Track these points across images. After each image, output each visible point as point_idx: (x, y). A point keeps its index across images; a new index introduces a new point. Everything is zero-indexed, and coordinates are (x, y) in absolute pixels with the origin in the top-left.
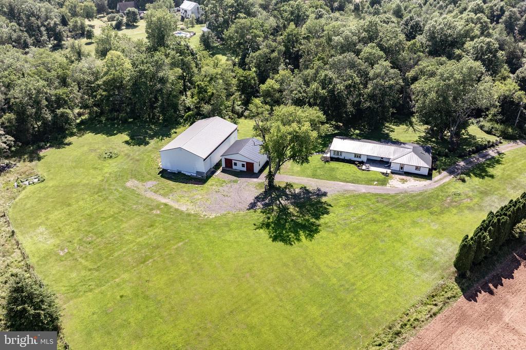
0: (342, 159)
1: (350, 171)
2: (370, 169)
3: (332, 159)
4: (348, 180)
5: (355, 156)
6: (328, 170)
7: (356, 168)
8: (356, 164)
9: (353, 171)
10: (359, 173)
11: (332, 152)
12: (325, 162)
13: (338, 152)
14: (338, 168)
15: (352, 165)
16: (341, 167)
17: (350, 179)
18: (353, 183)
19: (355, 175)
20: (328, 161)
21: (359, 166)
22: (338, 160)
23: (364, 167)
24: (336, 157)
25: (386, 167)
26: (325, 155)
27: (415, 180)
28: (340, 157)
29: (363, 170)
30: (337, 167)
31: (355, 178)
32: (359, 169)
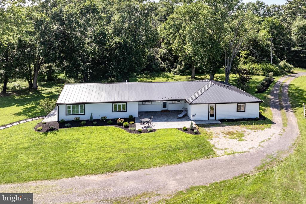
0: (87, 121)
1: (111, 138)
2: (153, 128)
3: (62, 124)
4: (111, 163)
5: (114, 109)
6: (51, 148)
7: (123, 130)
8: (121, 125)
9: (118, 140)
10: (134, 140)
11: (63, 109)
12: (46, 132)
13: (75, 105)
14: (78, 140)
15: (111, 128)
16: (87, 136)
17: (118, 160)
18: (129, 168)
19: (126, 147)
20: (52, 130)
21: (126, 127)
22: (76, 123)
23: (139, 126)
24: (72, 118)
25: (180, 119)
26: (46, 120)
27: (254, 129)
28: (82, 117)
29: (140, 132)
30: (76, 136)
31: (131, 153)
32: (130, 131)
